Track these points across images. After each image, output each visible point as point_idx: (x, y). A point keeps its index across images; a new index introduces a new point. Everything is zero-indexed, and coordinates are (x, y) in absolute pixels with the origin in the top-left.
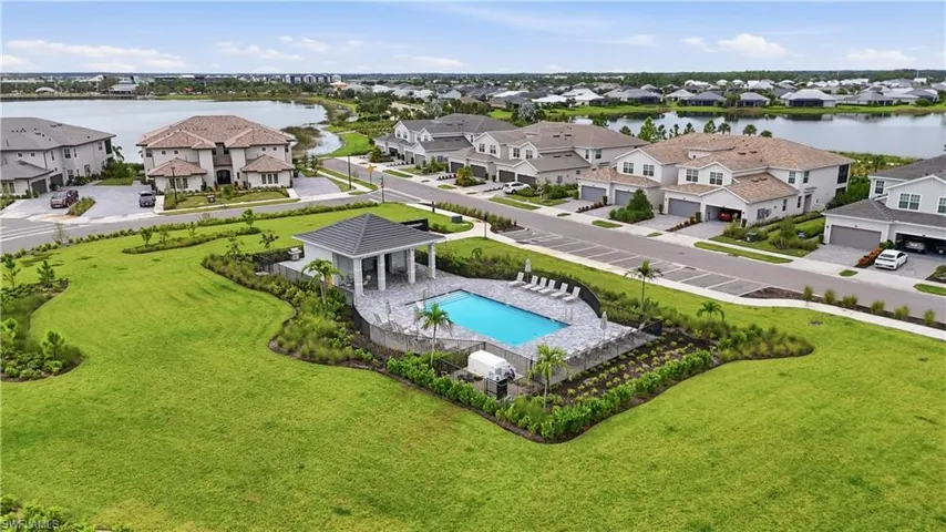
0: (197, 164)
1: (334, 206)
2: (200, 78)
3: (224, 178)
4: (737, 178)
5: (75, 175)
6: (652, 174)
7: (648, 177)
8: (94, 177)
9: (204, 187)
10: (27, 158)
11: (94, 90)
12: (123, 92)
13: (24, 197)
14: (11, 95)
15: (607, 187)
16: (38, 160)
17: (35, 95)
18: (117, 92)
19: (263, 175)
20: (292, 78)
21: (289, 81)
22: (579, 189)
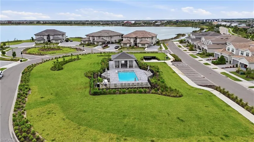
0: (130, 41)
1: (155, 52)
2: (177, 21)
3: (136, 44)
4: (253, 55)
5: (112, 42)
6: (233, 52)
7: (232, 52)
8: (117, 42)
9: (130, 46)
10: (103, 38)
11: (152, 24)
12: (158, 25)
13: (100, 45)
14: (136, 25)
15: (220, 54)
16: (105, 38)
17: (140, 25)
18: (157, 25)
19: (142, 44)
20: (206, 20)
21: (205, 21)
22: (215, 54)
